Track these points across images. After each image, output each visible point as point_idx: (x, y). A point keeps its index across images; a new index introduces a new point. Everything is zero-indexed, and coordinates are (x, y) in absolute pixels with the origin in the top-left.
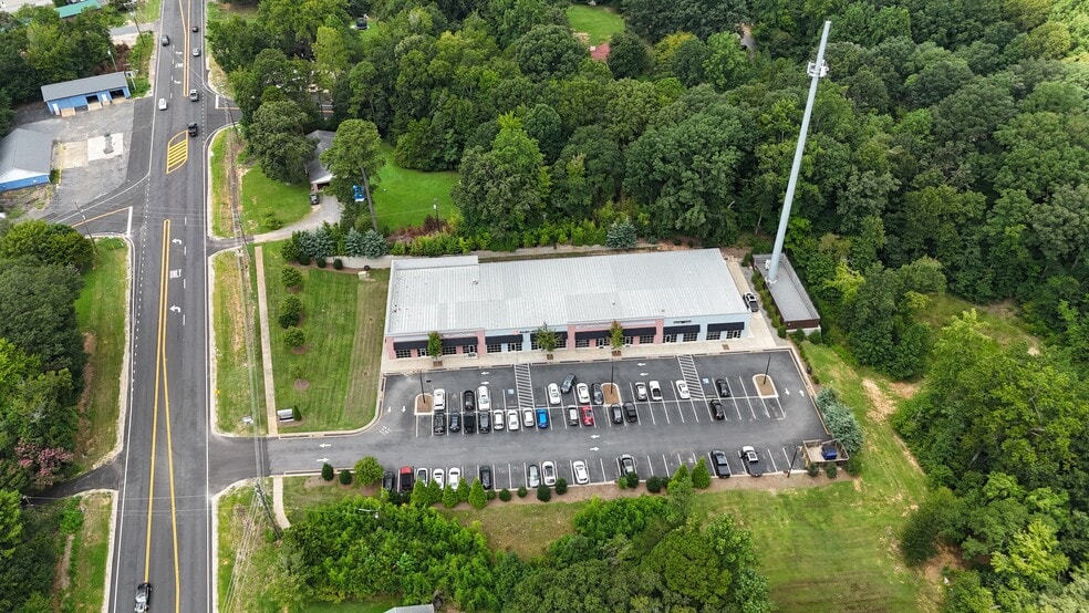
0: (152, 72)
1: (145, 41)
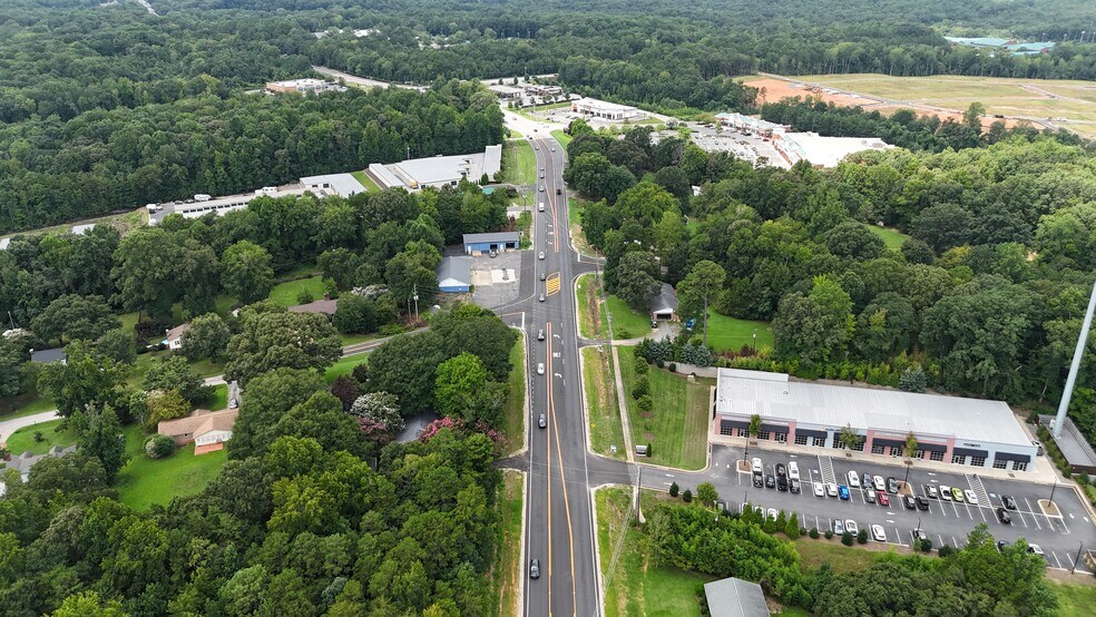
0: (532, 236)
1: (527, 216)
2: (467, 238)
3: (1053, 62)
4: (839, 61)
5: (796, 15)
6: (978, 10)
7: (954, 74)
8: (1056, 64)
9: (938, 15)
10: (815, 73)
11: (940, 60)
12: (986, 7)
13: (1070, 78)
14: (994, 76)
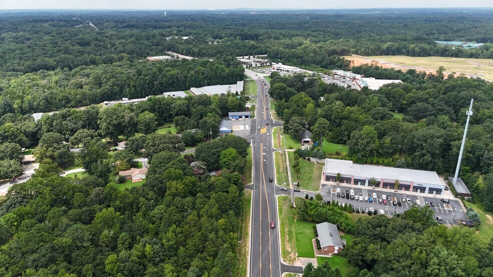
0: (255, 114)
1: (253, 107)
2: (230, 114)
3: (480, 51)
4: (388, 50)
5: (371, 32)
6: (451, 30)
7: (437, 56)
8: (482, 52)
9: (434, 32)
10: (377, 55)
11: (431, 50)
12: (455, 29)
13: (488, 58)
14: (455, 57)
